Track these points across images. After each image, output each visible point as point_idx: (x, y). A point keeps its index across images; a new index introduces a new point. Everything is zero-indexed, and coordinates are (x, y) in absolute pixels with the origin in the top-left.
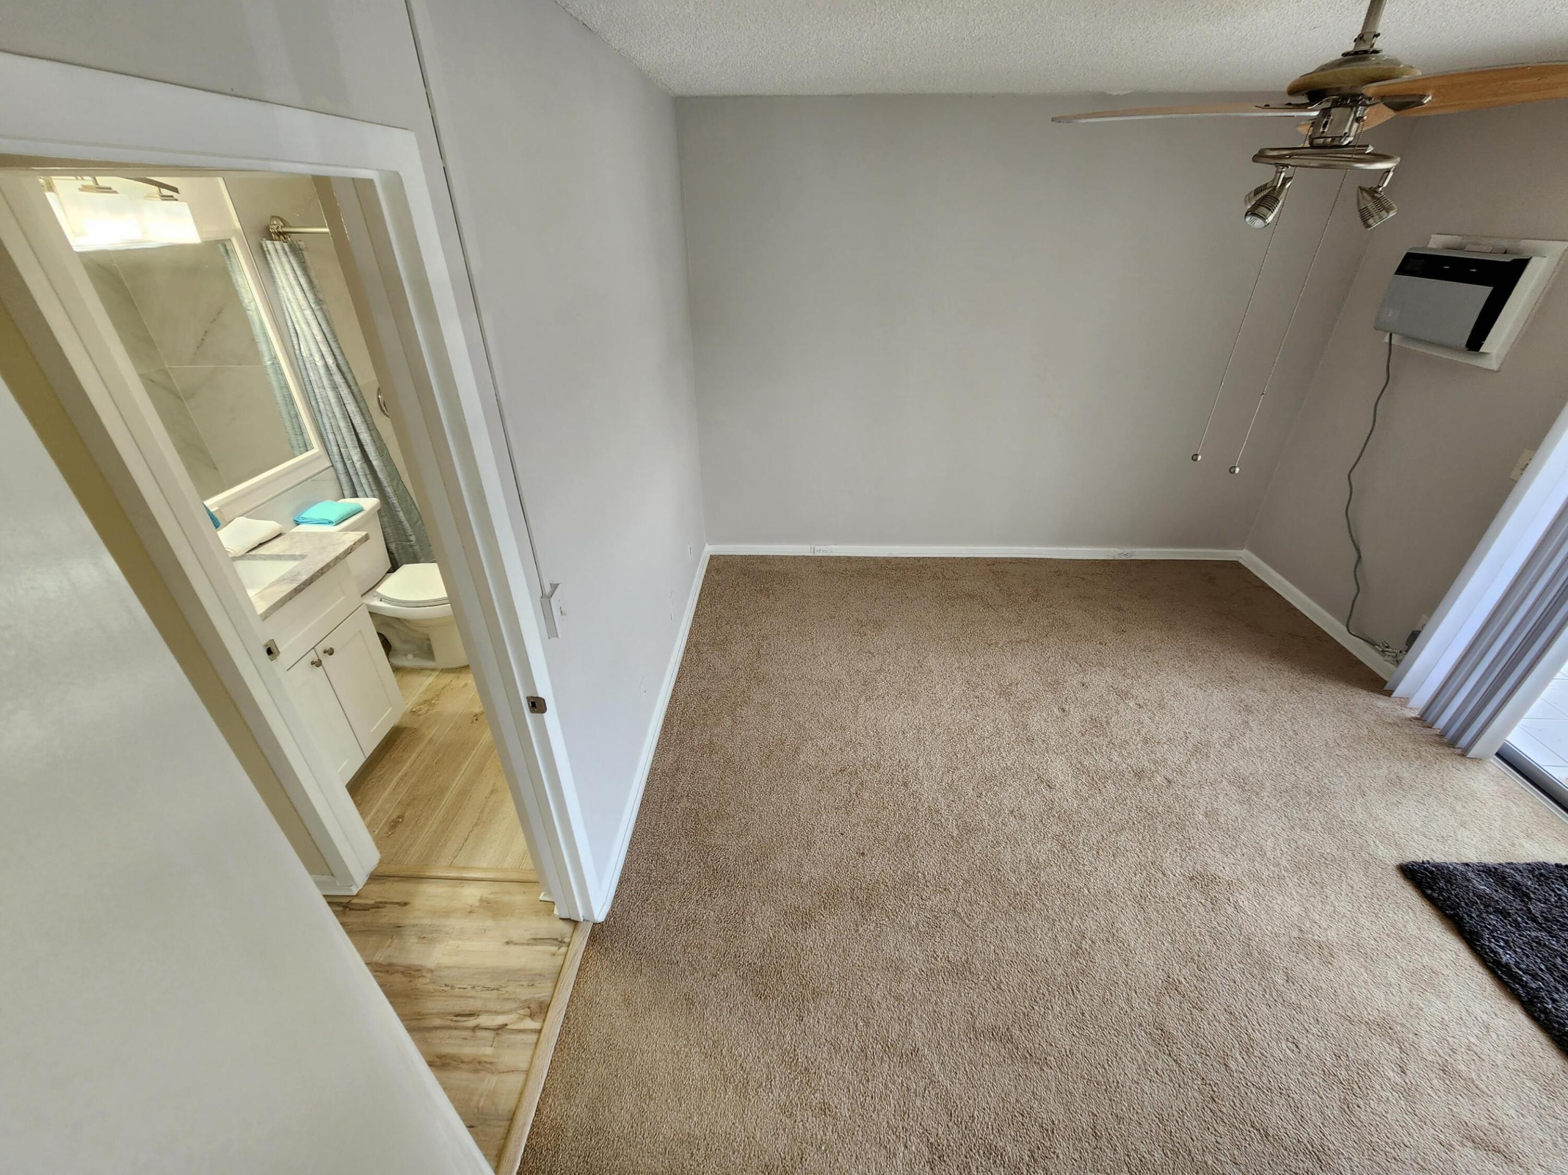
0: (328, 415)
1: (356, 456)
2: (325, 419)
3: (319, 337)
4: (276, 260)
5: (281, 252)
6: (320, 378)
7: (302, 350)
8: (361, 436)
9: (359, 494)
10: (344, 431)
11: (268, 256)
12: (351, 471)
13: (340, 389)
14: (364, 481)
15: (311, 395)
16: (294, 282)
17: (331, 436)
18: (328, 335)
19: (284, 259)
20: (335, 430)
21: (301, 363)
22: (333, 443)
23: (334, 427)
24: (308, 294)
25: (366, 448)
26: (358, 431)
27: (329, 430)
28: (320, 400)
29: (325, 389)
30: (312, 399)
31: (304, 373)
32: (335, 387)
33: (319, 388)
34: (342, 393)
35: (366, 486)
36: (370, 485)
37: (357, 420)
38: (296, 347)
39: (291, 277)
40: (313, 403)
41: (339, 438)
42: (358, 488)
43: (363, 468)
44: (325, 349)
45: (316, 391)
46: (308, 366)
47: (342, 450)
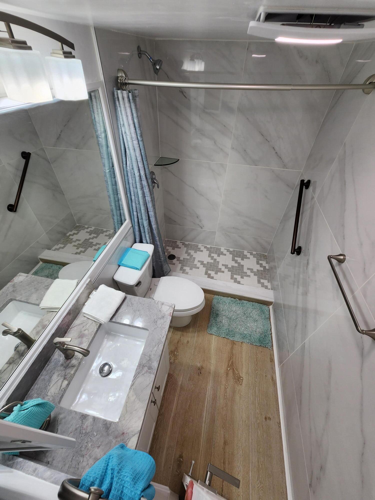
0: (135, 202)
1: (146, 223)
2: (134, 204)
3: (139, 159)
4: (122, 106)
5: (126, 100)
6: (136, 182)
7: (128, 165)
8: (150, 213)
9: (144, 241)
10: (143, 211)
11: (117, 102)
12: (142, 231)
13: (144, 188)
14: (147, 236)
15: (128, 190)
16: (131, 122)
17: (135, 213)
18: (143, 157)
19: (127, 105)
20: (138, 210)
21: (125, 173)
22: (136, 217)
23: (138, 209)
24: (137, 130)
25: (151, 219)
26: (149, 210)
27: (135, 210)
28: (132, 194)
29: (137, 188)
30: (128, 192)
31: (126, 178)
32: (142, 188)
33: (133, 188)
34: (145, 191)
35: (148, 238)
36: (150, 237)
37: (150, 205)
38: (124, 163)
39: (130, 118)
40: (129, 195)
41: (139, 215)
42: (144, 239)
43: (148, 230)
44: (141, 165)
45: (132, 189)
46: (129, 174)
47: (140, 220)
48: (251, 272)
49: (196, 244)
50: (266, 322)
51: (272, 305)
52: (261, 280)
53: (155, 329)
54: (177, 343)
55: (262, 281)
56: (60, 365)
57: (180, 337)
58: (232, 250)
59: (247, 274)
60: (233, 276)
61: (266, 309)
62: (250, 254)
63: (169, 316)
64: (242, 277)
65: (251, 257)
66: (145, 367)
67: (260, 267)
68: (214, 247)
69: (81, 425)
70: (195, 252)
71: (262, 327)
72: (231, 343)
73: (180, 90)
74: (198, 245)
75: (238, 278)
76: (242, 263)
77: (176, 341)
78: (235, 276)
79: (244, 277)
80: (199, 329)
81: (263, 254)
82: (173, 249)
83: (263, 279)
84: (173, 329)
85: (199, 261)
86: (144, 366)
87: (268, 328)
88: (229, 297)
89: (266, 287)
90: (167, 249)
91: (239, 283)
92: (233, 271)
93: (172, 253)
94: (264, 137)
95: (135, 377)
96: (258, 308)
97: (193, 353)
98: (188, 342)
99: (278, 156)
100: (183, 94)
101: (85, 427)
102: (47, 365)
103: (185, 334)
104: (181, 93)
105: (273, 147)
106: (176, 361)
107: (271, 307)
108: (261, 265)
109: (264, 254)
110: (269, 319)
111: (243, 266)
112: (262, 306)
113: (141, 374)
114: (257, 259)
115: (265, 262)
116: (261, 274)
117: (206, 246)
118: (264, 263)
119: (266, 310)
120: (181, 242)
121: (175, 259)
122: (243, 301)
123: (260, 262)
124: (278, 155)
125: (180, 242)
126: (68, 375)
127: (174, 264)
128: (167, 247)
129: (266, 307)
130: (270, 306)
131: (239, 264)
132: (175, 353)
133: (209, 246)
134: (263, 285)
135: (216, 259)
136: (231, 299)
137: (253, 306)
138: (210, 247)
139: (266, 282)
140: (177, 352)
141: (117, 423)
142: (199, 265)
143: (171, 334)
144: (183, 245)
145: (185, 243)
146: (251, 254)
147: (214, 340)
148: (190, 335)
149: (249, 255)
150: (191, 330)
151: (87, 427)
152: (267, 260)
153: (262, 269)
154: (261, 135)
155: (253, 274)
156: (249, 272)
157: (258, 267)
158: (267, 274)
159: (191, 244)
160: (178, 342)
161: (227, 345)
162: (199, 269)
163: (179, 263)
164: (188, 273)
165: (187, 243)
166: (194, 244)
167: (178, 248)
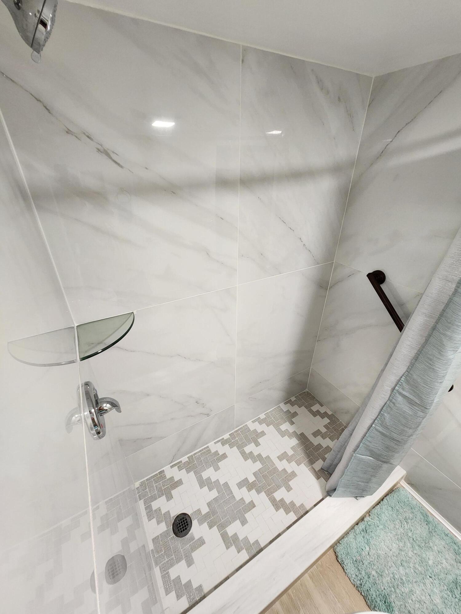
49: (203, 447)
58: (265, 416)
60: (312, 467)
62: (291, 404)
64: (324, 460)
65: (297, 409)
67: (322, 418)
68: (234, 430)
70: (216, 468)
73: (100, 147)
74: (208, 447)
75: (322, 466)
76: (297, 429)
78: (315, 467)
79: (326, 456)
81: (303, 393)
82: (169, 497)
85: (240, 486)
90: (156, 511)
92: (304, 459)
93: (175, 512)
100: (111, 158)
105: (299, 237)
108: (320, 414)
111: (303, 435)
115: (317, 404)
116: (334, 431)
117: (223, 438)
118: (320, 408)
120: (170, 465)
121: (191, 523)
123: (314, 409)
125: (171, 468)
127: (201, 542)
128: (152, 503)
131: (295, 435)
133: (226, 436)
135: (260, 456)
138: (229, 436)
142: (246, 495)
144: (180, 469)
145: (181, 462)
149: (290, 407)
153: (327, 420)
155: (328, 438)
156: (322, 442)
157: (321, 422)
159: (194, 455)
162: (256, 505)
163: (211, 527)
164: (246, 536)
165: (185, 459)
166: (200, 451)
167: (177, 487)
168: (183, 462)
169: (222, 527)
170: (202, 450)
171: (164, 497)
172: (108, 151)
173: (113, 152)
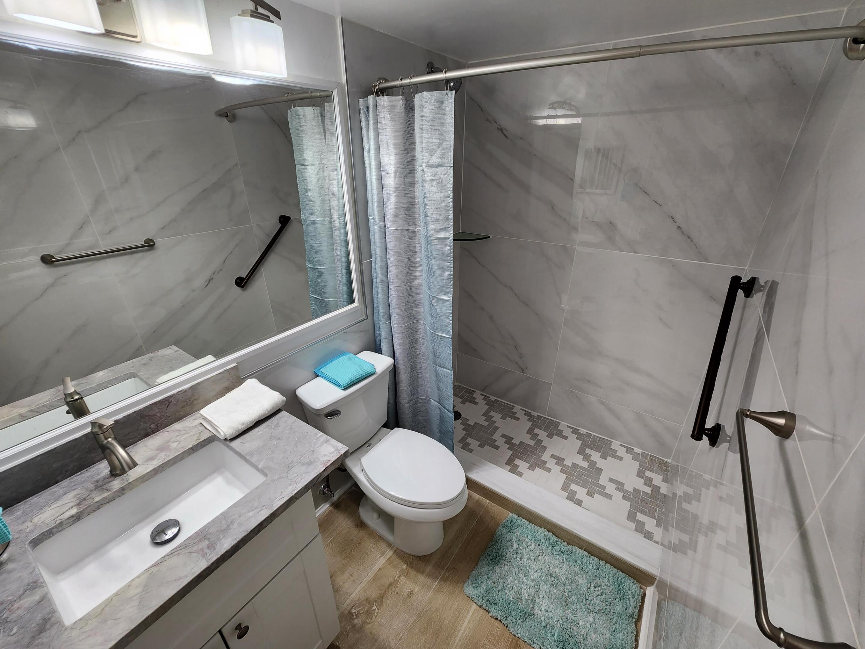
48: (617, 489)
49: (511, 404)
50: (622, 623)
51: (653, 584)
52: (638, 513)
53: (280, 478)
54: (389, 586)
55: (640, 517)
56: (94, 480)
57: (400, 577)
58: (585, 433)
59: (606, 491)
60: (570, 484)
61: (633, 590)
62: (627, 450)
63: (322, 466)
64: (590, 494)
65: (628, 457)
66: (206, 540)
67: (645, 484)
68: (544, 416)
69: (15, 599)
70: (503, 418)
71: (608, 635)
72: (512, 641)
73: (499, 127)
74: (514, 406)
75: (581, 493)
76: (601, 463)
77: (387, 582)
78: (573, 487)
79: (596, 495)
80: (447, 574)
81: (660, 459)
82: (463, 402)
83: (643, 512)
84: (394, 553)
85: (503, 436)
86: (205, 537)
87: (623, 642)
88: (543, 528)
89: (649, 536)
91: (579, 503)
92: (573, 475)
93: (456, 409)
94: (650, 197)
95: (173, 551)
96: (611, 579)
97: (411, 626)
98: (410, 595)
99: (685, 235)
100: (503, 133)
101: (16, 605)
102: (79, 473)
103: (413, 573)
104: (500, 132)
105: (671, 216)
106: (368, 626)
107: (650, 591)
108: (648, 482)
109: (663, 460)
110: (634, 620)
111: (600, 471)
112: (622, 577)
113: (187, 551)
114: (640, 465)
115: (662, 477)
116: (643, 500)
117: (531, 413)
118: (657, 479)
119: (630, 592)
120: (483, 393)
121: (459, 419)
122: (574, 548)
123: (648, 474)
124: (683, 233)
125: (481, 394)
126: (88, 500)
129: (635, 586)
130: (648, 588)
131: (593, 464)
132: (373, 608)
133: (535, 414)
134: (640, 528)
135: (541, 441)
136: (547, 533)
137: (598, 569)
138: (536, 416)
139: (650, 524)
140: (379, 606)
141: (64, 629)
142: (500, 442)
143: (384, 561)
144: (484, 399)
146: (629, 451)
147: (470, 614)
148: (422, 579)
149: (622, 452)
150: (429, 568)
151: (18, 608)
152: (667, 475)
153: (648, 490)
154: (644, 193)
155: (621, 494)
156: (610, 488)
157: (639, 484)
158: (658, 506)
159: (501, 402)
160: (391, 585)
161: (497, 642)
162: (498, 450)
163: (463, 429)
164: (473, 450)
165: (493, 398)
166: (506, 404)
167: (472, 403)
168: (490, 398)
169: (468, 435)
170: (508, 404)
171: (461, 400)
172: (503, 129)
173: (505, 130)
